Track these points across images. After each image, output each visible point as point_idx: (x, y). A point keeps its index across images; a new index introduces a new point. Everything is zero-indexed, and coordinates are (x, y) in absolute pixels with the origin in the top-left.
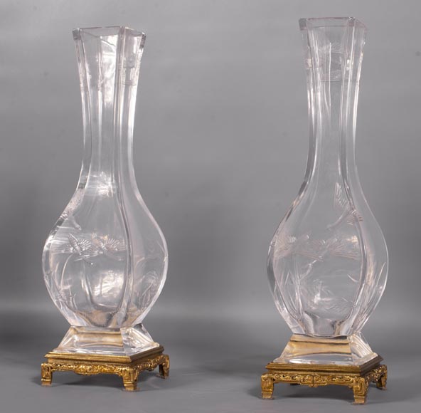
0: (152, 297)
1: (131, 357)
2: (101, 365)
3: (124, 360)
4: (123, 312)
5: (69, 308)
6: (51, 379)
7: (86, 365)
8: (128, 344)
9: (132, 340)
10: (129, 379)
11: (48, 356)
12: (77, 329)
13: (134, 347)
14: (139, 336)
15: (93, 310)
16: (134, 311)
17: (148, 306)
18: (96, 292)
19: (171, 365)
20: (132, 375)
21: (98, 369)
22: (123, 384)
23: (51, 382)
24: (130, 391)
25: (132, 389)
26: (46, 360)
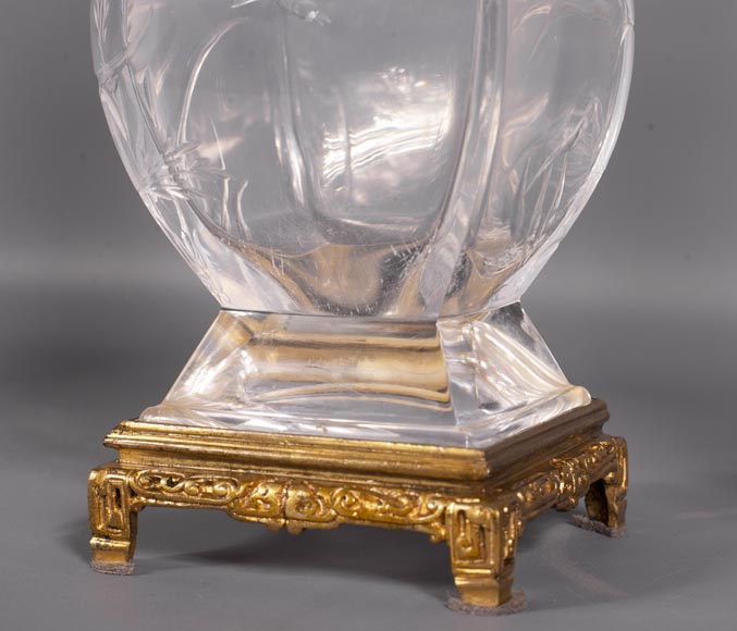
0: (570, 191)
1: (490, 454)
2: (349, 487)
3: (455, 468)
4: (447, 251)
5: (216, 231)
6: (132, 539)
7: (281, 483)
8: (468, 387)
9: (483, 373)
10: (479, 556)
11: (115, 437)
12: (252, 326)
13: (492, 405)
14: (511, 356)
15: (319, 242)
16: (495, 249)
17: (550, 230)
18: (329, 159)
19: (636, 477)
20: (491, 537)
21: (334, 505)
22: (449, 579)
23: (129, 554)
24: (484, 612)
25: (490, 602)
26: (111, 457)
